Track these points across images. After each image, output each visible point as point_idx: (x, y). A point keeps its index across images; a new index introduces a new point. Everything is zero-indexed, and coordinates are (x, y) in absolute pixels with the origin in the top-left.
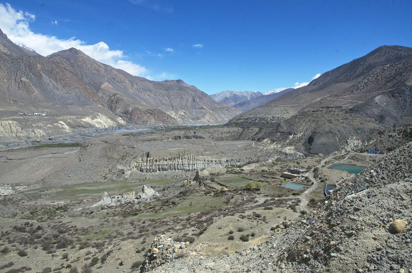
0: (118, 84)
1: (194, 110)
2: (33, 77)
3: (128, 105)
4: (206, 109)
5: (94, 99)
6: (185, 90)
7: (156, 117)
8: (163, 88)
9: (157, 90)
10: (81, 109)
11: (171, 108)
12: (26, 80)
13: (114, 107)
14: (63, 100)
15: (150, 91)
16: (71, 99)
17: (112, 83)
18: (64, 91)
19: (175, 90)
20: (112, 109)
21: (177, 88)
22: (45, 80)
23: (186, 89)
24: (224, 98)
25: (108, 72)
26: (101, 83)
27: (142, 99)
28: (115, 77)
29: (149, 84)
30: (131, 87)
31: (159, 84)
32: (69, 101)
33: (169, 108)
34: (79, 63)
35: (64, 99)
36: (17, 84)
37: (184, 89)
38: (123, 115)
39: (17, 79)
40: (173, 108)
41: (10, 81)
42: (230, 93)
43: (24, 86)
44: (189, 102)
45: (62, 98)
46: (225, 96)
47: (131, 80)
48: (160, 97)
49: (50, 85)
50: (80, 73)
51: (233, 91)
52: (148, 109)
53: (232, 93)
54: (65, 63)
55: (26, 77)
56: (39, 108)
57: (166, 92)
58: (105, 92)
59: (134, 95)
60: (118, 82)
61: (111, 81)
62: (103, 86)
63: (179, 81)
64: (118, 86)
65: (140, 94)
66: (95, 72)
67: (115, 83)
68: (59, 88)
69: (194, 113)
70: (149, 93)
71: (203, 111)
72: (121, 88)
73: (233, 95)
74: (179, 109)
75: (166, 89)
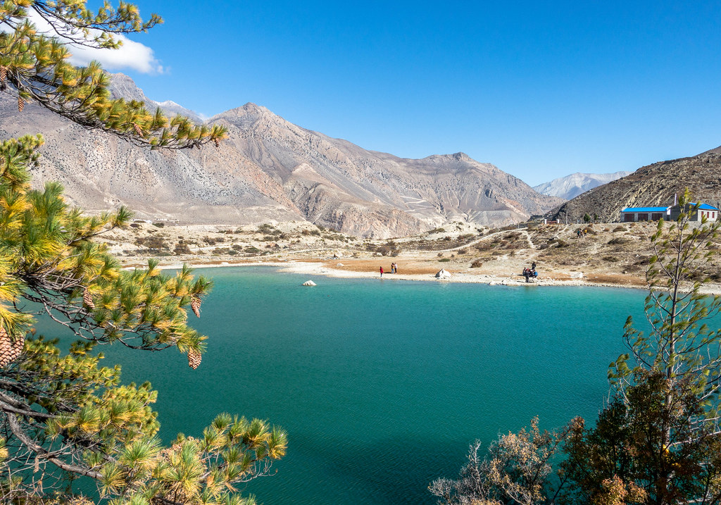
0: (331, 167)
1: (485, 212)
2: (158, 157)
3: (337, 205)
4: (512, 210)
5: (272, 195)
6: (471, 173)
7: (394, 226)
8: (425, 172)
9: (413, 175)
10: (238, 213)
11: (439, 211)
12: (145, 162)
13: (311, 210)
14: (207, 197)
15: (398, 178)
16: (225, 194)
17: (319, 164)
18: (213, 181)
19: (450, 174)
20: (307, 214)
21: (454, 171)
22: (179, 162)
23: (473, 170)
24: (569, 189)
25: (312, 144)
26: (296, 165)
27: (378, 194)
28: (325, 153)
29: (397, 165)
30: (356, 171)
31: (418, 164)
32: (219, 199)
33: (435, 211)
34: (257, 130)
35: (211, 195)
36: (128, 170)
37: (469, 170)
38: (326, 224)
39: (129, 162)
40: (442, 209)
41: (118, 165)
42: (583, 179)
43: (139, 172)
44: (478, 197)
45: (207, 194)
46: (572, 185)
47: (361, 159)
48: (417, 190)
49: (188, 170)
50: (257, 148)
51: (590, 174)
52: (378, 210)
53: (586, 179)
54: (231, 132)
55: (145, 157)
56: (155, 212)
57: (431, 179)
58: (299, 182)
59: (362, 185)
60: (330, 162)
61: (318, 160)
62: (297, 171)
63: (457, 156)
64: (330, 170)
65: (374, 184)
66: (286, 145)
67: (324, 165)
68: (204, 176)
69: (485, 219)
70: (394, 181)
71: (505, 213)
72: (335, 173)
73: (589, 181)
74: (455, 212)
75: (430, 172)
